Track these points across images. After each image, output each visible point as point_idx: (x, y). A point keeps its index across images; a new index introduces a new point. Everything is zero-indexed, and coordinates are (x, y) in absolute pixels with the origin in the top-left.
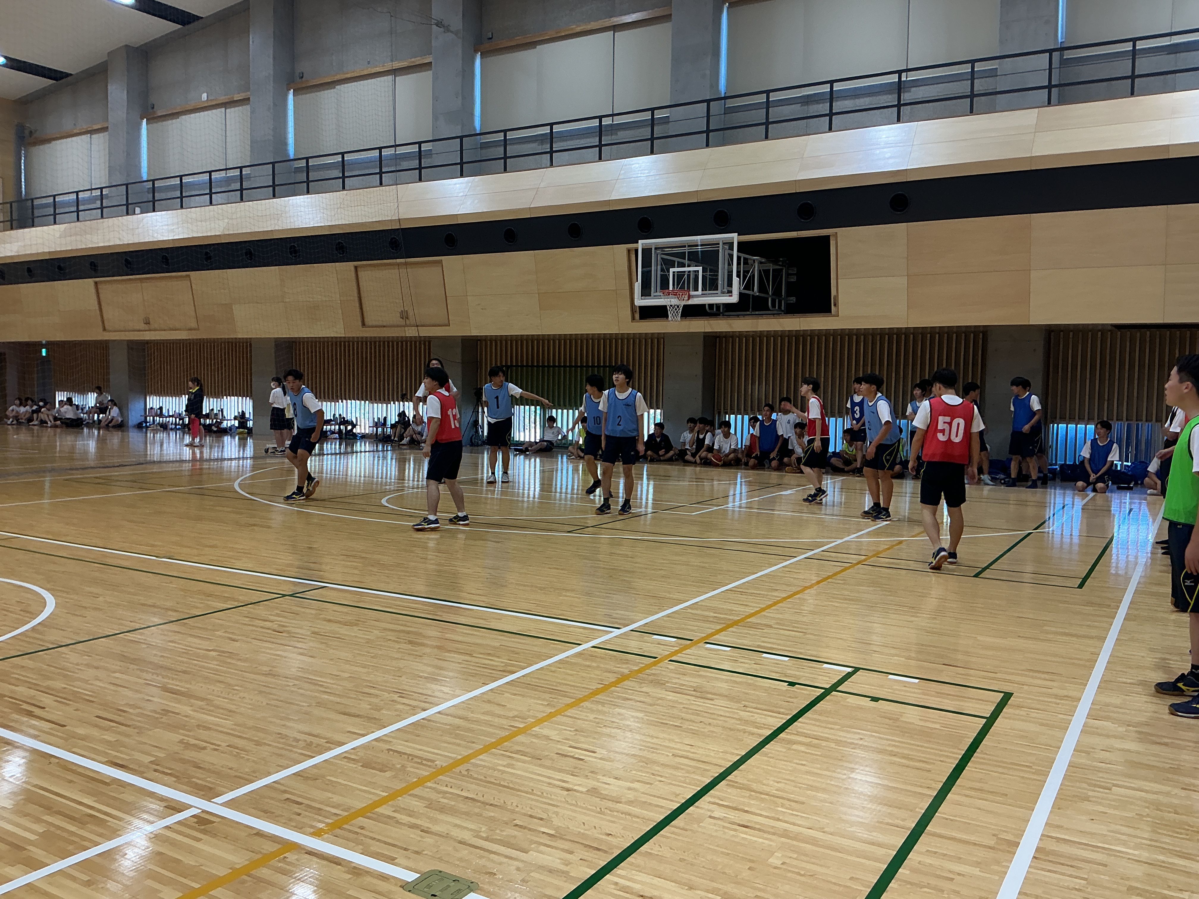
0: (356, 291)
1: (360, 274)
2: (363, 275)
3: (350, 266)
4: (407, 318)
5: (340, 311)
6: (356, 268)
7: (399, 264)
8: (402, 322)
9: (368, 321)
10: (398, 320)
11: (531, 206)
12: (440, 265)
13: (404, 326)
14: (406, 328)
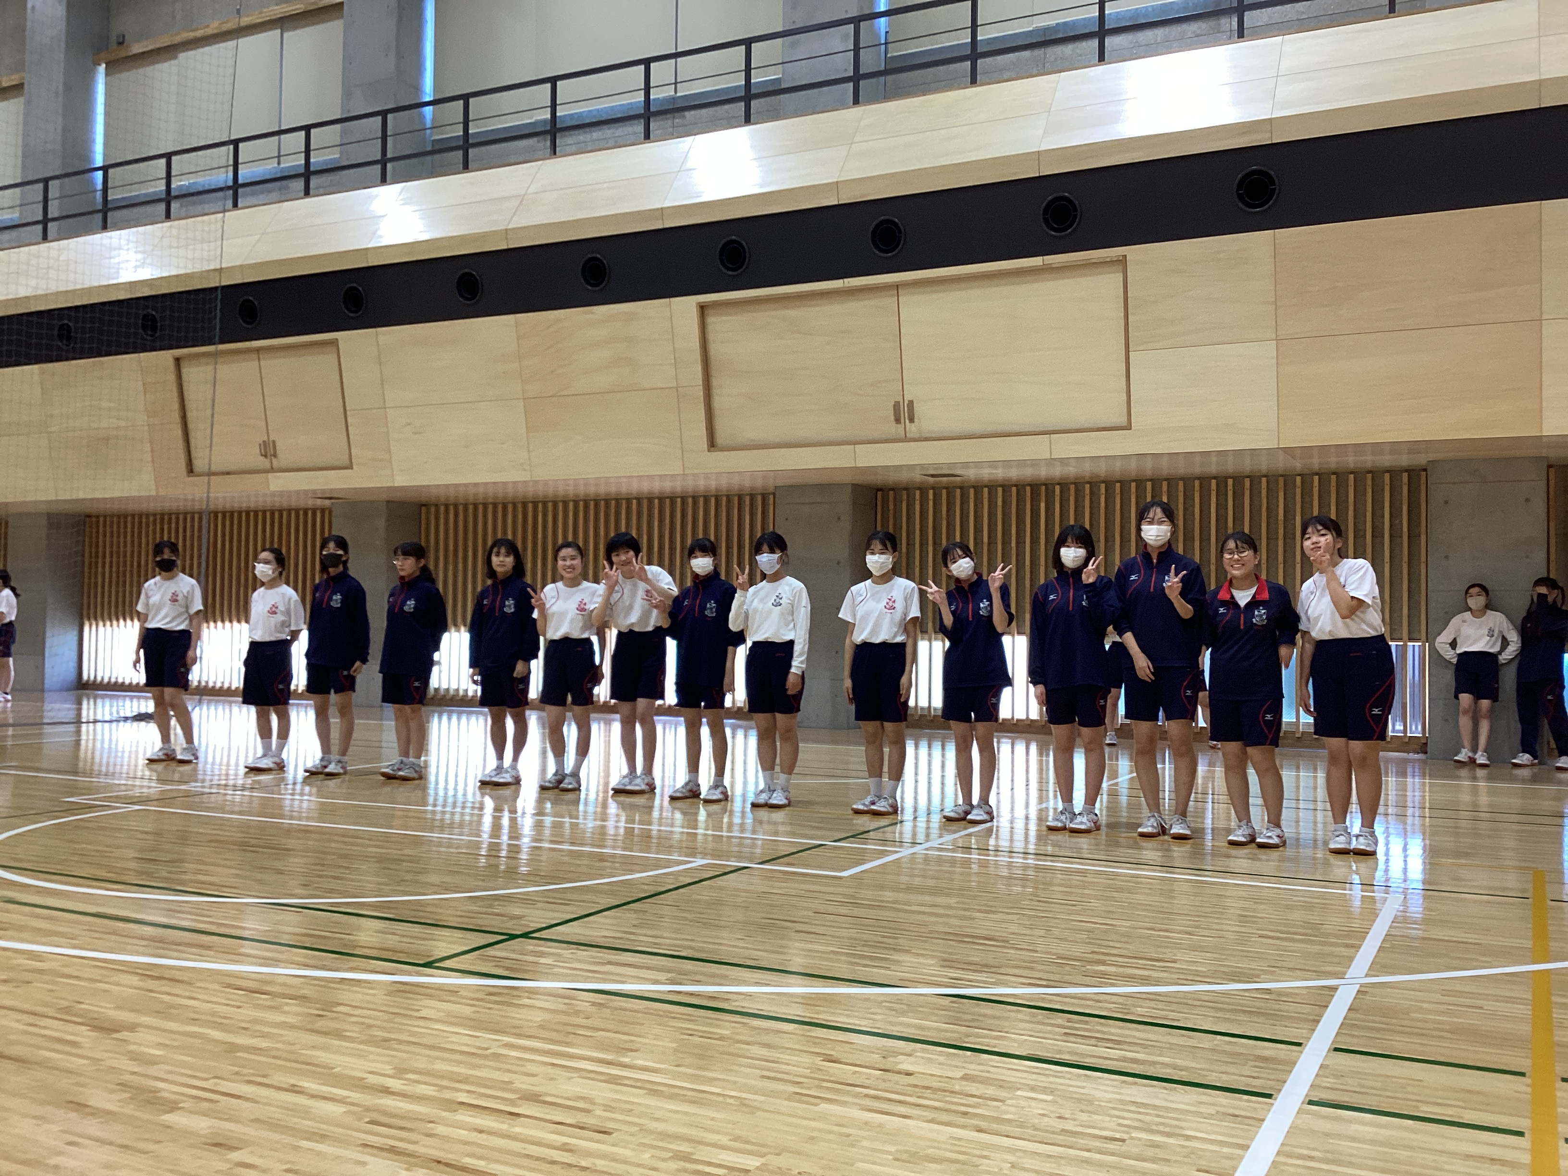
0: (176, 406)
1: (185, 371)
2: (195, 374)
3: (166, 357)
4: (275, 456)
5: (147, 447)
6: (178, 360)
7: (258, 350)
8: (265, 463)
9: (200, 464)
10: (256, 459)
11: (511, 226)
12: (335, 349)
13: (266, 471)
14: (270, 475)
